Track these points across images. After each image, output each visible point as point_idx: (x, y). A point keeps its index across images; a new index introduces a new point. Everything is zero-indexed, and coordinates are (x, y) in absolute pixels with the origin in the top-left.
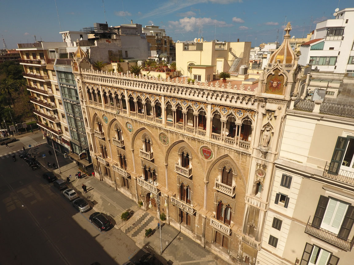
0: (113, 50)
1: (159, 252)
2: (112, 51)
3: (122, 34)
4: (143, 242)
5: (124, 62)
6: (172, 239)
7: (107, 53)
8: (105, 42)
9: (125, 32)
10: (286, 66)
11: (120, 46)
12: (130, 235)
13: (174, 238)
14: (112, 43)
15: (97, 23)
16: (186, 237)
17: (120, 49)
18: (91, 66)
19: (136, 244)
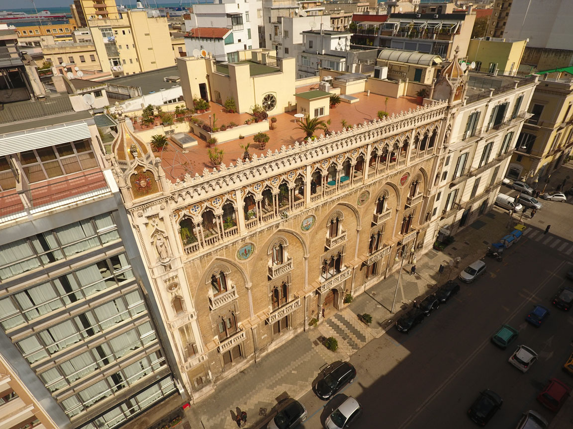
1: (390, 316)
4: (376, 329)
6: (374, 301)
12: (361, 344)
13: (372, 299)
16: (372, 288)
19: (377, 337)
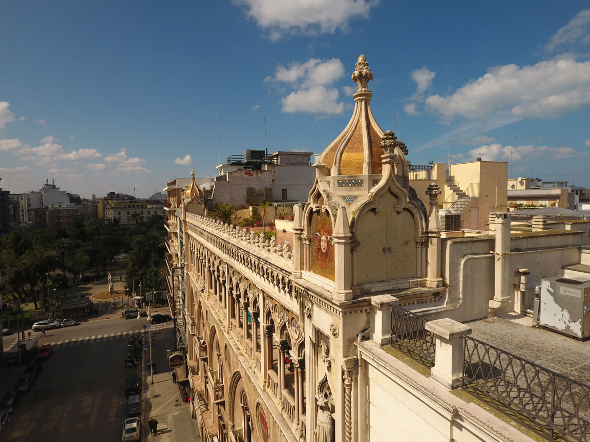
0: (255, 187)
2: (253, 188)
3: (280, 163)
5: (271, 205)
7: (244, 192)
8: (242, 176)
9: (286, 161)
10: (341, 184)
11: (270, 181)
14: (255, 176)
15: (248, 150)
17: (269, 186)
18: (204, 210)
